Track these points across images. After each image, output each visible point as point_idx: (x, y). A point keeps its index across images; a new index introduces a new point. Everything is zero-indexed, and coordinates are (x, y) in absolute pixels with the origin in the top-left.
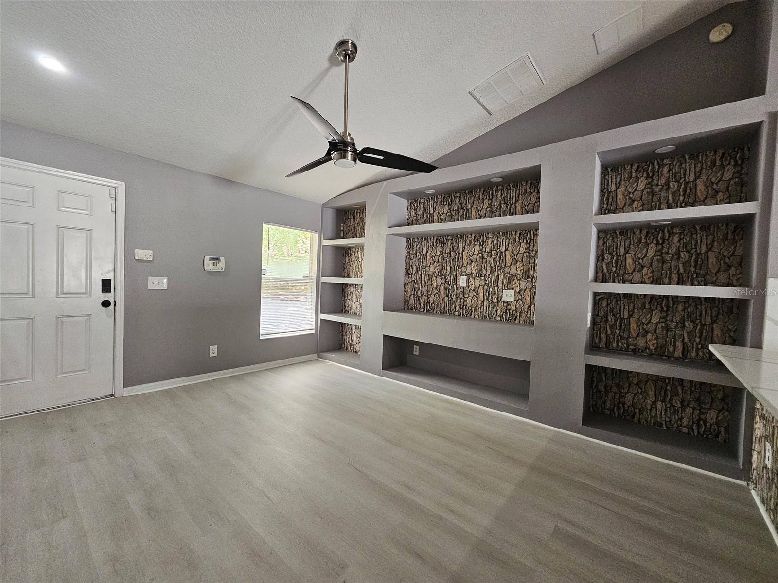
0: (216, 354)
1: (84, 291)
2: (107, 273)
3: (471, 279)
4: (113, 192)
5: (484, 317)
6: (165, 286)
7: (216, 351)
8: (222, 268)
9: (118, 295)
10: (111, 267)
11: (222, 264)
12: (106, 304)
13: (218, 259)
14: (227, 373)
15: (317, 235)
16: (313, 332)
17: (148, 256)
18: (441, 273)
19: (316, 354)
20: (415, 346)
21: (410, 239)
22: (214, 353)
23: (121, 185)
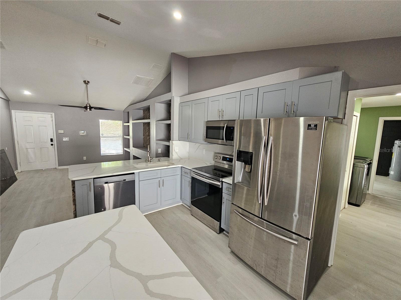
1: (46, 142)
2: (52, 137)
4: (51, 116)
6: (68, 140)
8: (85, 134)
9: (55, 142)
12: (52, 145)
15: (122, 121)
16: (122, 154)
17: (62, 132)
22: (85, 159)
23: (53, 114)
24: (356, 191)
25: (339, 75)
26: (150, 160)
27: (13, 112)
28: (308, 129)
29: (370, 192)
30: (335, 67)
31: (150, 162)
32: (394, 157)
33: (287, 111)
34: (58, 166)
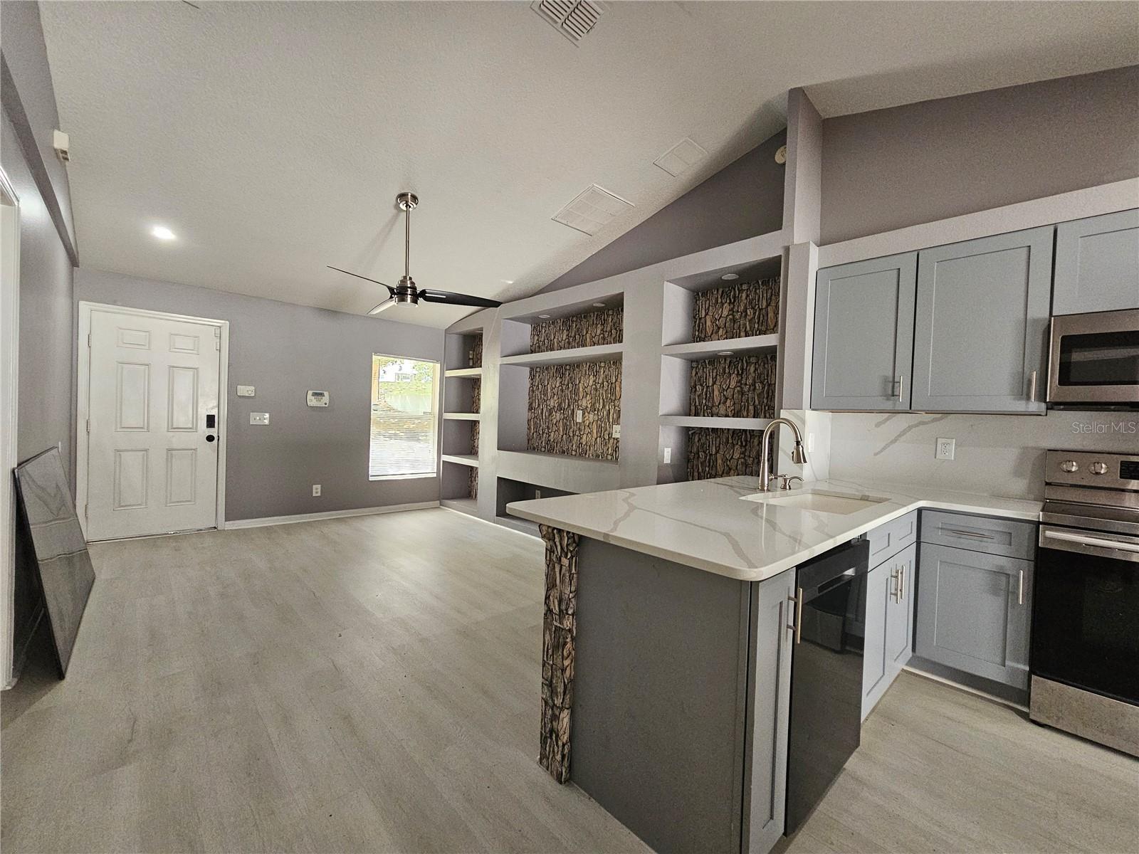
0: (319, 494)
1: (191, 427)
2: (212, 409)
3: (587, 414)
4: (218, 332)
5: (598, 456)
6: (267, 422)
7: (319, 490)
8: (326, 404)
9: (221, 430)
10: (215, 403)
11: (326, 399)
12: (210, 438)
13: (322, 395)
14: (332, 515)
15: (439, 365)
16: (435, 475)
17: (250, 392)
18: (560, 408)
19: (438, 502)
20: (537, 491)
21: (534, 369)
22: (317, 493)
23: (225, 324)
27: (84, 306)
34: (226, 521)
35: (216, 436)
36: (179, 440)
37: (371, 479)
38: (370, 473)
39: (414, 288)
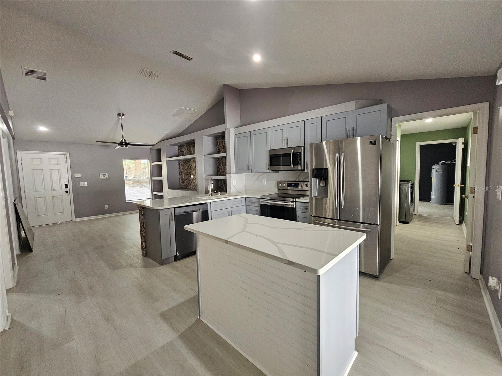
0: (108, 208)
1: (60, 188)
2: (66, 182)
4: (65, 156)
6: (86, 185)
7: (108, 207)
9: (70, 189)
10: (67, 180)
11: (107, 176)
13: (105, 174)
14: (113, 215)
15: (149, 161)
17: (79, 176)
18: (187, 174)
21: (180, 162)
22: (107, 207)
23: (68, 154)
24: (405, 210)
25: (384, 106)
26: (211, 193)
27: (18, 152)
28: (370, 145)
29: (415, 213)
30: (381, 100)
31: (212, 195)
32: (433, 182)
33: (349, 135)
34: (75, 218)
35: (68, 191)
36: (55, 193)
37: (127, 202)
38: (126, 200)
39: (125, 142)
